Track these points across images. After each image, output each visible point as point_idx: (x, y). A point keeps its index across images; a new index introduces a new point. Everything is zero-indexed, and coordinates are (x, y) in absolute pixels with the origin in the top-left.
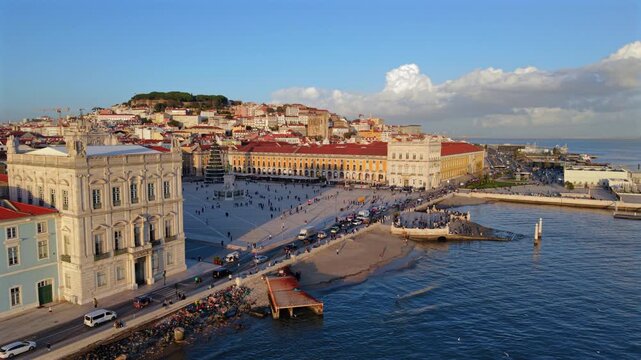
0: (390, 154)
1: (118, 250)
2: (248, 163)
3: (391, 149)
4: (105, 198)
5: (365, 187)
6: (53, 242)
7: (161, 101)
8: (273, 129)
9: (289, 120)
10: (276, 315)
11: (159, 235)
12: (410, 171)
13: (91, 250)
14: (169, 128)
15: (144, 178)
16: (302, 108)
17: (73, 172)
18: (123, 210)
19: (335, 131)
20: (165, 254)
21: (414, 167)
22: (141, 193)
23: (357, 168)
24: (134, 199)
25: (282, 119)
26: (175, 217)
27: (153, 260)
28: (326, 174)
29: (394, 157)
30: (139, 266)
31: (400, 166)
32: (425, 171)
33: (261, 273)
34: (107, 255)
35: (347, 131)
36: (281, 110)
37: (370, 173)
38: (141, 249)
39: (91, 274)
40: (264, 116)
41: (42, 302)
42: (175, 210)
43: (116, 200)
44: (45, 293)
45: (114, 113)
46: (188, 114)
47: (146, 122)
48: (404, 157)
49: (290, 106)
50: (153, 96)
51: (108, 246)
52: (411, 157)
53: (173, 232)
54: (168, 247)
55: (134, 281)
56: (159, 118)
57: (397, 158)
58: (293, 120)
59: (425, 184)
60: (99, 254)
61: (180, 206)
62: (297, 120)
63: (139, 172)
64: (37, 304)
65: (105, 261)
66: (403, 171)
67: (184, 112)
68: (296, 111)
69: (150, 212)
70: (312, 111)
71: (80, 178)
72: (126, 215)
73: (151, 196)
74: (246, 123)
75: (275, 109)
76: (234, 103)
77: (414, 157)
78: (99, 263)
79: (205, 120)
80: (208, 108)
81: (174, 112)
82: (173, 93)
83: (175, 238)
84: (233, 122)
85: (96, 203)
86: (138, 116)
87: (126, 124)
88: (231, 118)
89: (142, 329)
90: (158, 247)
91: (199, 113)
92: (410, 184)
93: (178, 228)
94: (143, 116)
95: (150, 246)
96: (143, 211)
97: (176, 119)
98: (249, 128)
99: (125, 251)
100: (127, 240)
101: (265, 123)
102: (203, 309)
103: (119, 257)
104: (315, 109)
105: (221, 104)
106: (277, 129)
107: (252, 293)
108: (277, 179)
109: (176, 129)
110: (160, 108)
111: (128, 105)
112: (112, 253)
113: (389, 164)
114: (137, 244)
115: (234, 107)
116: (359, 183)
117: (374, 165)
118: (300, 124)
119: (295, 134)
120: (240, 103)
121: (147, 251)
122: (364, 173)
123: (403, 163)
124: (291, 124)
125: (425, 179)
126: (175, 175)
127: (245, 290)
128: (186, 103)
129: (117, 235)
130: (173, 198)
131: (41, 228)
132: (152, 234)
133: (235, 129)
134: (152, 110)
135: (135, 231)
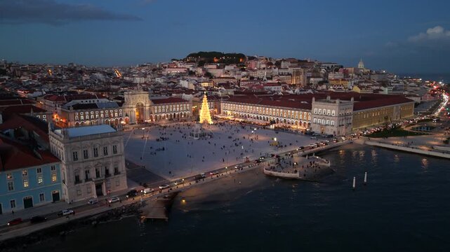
0: (313, 109)
1: (87, 179)
3: (314, 106)
4: (80, 156)
6: (59, 174)
7: (203, 59)
8: (268, 78)
9: (281, 71)
11: (111, 171)
12: (326, 123)
13: (73, 179)
15: (101, 145)
16: (292, 61)
17: (63, 144)
18: (90, 161)
19: (312, 79)
21: (328, 119)
22: (101, 153)
23: (295, 117)
24: (96, 155)
25: (276, 71)
26: (120, 163)
27: (106, 185)
29: (316, 112)
30: (99, 187)
32: (336, 123)
34: (81, 182)
35: (321, 79)
36: (278, 64)
37: (303, 122)
38: (99, 179)
39: (73, 190)
40: (264, 69)
41: (54, 200)
42: (120, 159)
43: (86, 156)
44: (56, 197)
46: (218, 68)
48: (322, 112)
49: (284, 61)
51: (82, 177)
52: (326, 112)
53: (120, 170)
54: (116, 178)
55: (95, 193)
56: (200, 71)
57: (318, 112)
58: (284, 71)
59: (334, 133)
60: (77, 180)
61: (123, 157)
62: (286, 71)
63: (97, 142)
64: (52, 201)
65: (80, 184)
66: (321, 122)
67: (215, 66)
68: (287, 64)
69: (105, 161)
70: (302, 63)
71: (66, 147)
72: (91, 163)
73: (106, 153)
74: (252, 74)
75: (274, 62)
76: (252, 58)
77: (329, 113)
78: (77, 185)
79: (227, 72)
80: (231, 63)
81: (209, 66)
82: (210, 53)
83: (119, 173)
84: (244, 73)
85: (75, 158)
87: (178, 76)
88: (243, 70)
90: (110, 178)
91: (224, 67)
92: (326, 132)
93: (122, 167)
95: (104, 177)
96: (101, 161)
97: (210, 71)
98: (252, 78)
99: (91, 180)
100: (93, 174)
101: (263, 74)
103: (87, 183)
104: (306, 61)
106: (271, 79)
109: (207, 79)
110: (201, 64)
111: (185, 61)
112: (84, 181)
113: (313, 116)
114: (98, 176)
115: (248, 62)
117: (305, 116)
118: (289, 74)
119: (279, 83)
121: (102, 180)
123: (321, 117)
124: (282, 75)
125: (335, 129)
126: (120, 142)
129: (87, 172)
130: (118, 153)
131: (53, 168)
132: (107, 171)
133: (242, 79)
134: (197, 65)
135: (96, 170)
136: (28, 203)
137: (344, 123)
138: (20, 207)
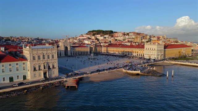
0: (145, 48)
1: (39, 70)
2: (107, 50)
3: (146, 46)
4: (37, 58)
5: (136, 58)
6: (26, 67)
7: (95, 33)
8: (123, 40)
9: (129, 37)
10: (66, 87)
11: (51, 67)
12: (151, 54)
13: (33, 69)
14: (94, 40)
15: (46, 54)
16: (134, 33)
17: (29, 52)
18: (41, 61)
19: (143, 40)
20: (52, 72)
21: (152, 52)
22: (46, 57)
23: (137, 52)
24: (44, 58)
25: (127, 37)
26: (55, 63)
27: (48, 73)
28: (127, 54)
29: (146, 49)
30: (45, 74)
31: (148, 52)
32: (156, 54)
33: (73, 78)
34: (37, 71)
35: (148, 40)
36: (128, 34)
37: (140, 54)
38: (45, 70)
39: (33, 74)
40: (122, 36)
41: (24, 79)
42: (55, 61)
43: (39, 58)
44: (25, 77)
45: (83, 36)
46: (101, 36)
47: (89, 38)
48: (149, 49)
49: (131, 33)
50: (93, 31)
51: (37, 68)
52: (151, 49)
53: (55, 67)
54: (53, 70)
55: (43, 77)
56: (93, 37)
57: (147, 49)
58: (130, 37)
59: (155, 58)
60: (35, 70)
61: (57, 60)
62: (132, 37)
63: (45, 52)
64: (23, 80)
65: (36, 72)
66: (149, 53)
67: (100, 36)
69: (48, 61)
70: (138, 34)
71: (30, 53)
72: (42, 62)
73: (48, 58)
74: (116, 38)
75: (126, 34)
76: (115, 32)
77: (153, 49)
78: (35, 72)
79: (105, 38)
80: (107, 34)
81: (97, 36)
82: (98, 30)
83: (55, 68)
84: (113, 38)
85: (34, 59)
86: (88, 37)
87: (84, 39)
88: (112, 37)
89: (36, 86)
90: (50, 70)
91: (104, 36)
92: (151, 58)
93: (56, 65)
94: (89, 37)
96: (46, 61)
97: (97, 38)
98: (116, 40)
99: (41, 70)
100: (42, 67)
101: (121, 38)
102: (52, 84)
103: (40, 71)
104: (140, 33)
105: (111, 33)
106: (125, 40)
107: (67, 82)
108: (113, 55)
109: (97, 40)
110: (94, 35)
111: (87, 34)
112: (38, 70)
113: (145, 51)
114: (45, 68)
115: (114, 34)
116: (135, 57)
117: (141, 52)
118: (133, 38)
119: (128, 42)
120: (117, 32)
121: (47, 70)
122: (138, 54)
123: (149, 51)
124: (130, 38)
125: (156, 56)
126: (55, 53)
127: (66, 81)
128: (101, 33)
129: (40, 66)
130: (55, 58)
131: (24, 64)
132: (49, 67)
133: (112, 40)
134: (92, 35)
135: (44, 65)
136: (11, 79)
137: (160, 54)
138: (7, 81)
